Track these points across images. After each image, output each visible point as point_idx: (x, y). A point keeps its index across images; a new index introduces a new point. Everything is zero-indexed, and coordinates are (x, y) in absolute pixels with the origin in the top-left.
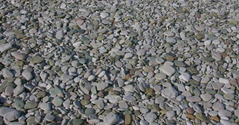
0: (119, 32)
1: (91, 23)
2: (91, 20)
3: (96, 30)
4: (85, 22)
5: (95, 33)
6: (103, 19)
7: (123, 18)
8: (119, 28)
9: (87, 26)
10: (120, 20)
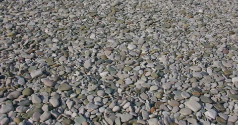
0: (146, 64)
1: (119, 54)
2: (119, 51)
3: (123, 61)
4: (112, 52)
5: (122, 64)
6: (131, 51)
7: (150, 51)
8: (146, 60)
9: (114, 57)
10: (147, 52)
